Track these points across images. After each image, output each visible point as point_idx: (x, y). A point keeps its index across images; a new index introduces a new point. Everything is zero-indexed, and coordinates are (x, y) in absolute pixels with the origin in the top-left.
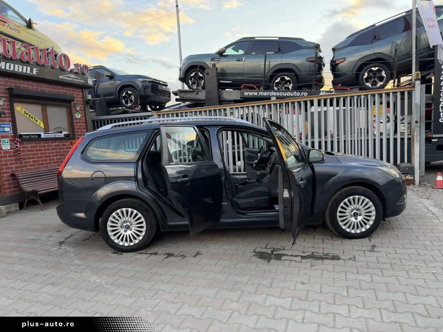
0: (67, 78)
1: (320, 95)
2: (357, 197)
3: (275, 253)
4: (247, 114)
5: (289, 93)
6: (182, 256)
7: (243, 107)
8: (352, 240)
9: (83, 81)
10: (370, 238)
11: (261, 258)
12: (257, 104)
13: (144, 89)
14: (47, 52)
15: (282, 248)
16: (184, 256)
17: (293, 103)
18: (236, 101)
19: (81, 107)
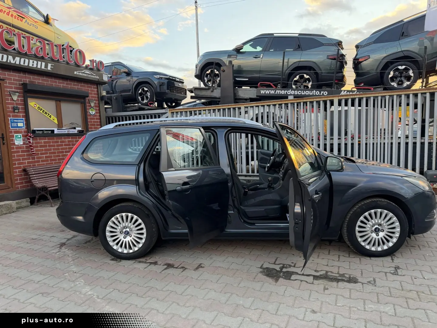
0: (82, 74)
1: (341, 94)
2: (379, 210)
3: (284, 270)
4: (262, 113)
5: (308, 92)
6: (183, 267)
7: (258, 106)
8: (372, 258)
9: (98, 78)
10: (393, 257)
11: (268, 275)
12: (273, 103)
13: (160, 86)
14: (62, 47)
15: (293, 265)
16: (184, 268)
17: (312, 102)
18: (252, 100)
19: (95, 103)
